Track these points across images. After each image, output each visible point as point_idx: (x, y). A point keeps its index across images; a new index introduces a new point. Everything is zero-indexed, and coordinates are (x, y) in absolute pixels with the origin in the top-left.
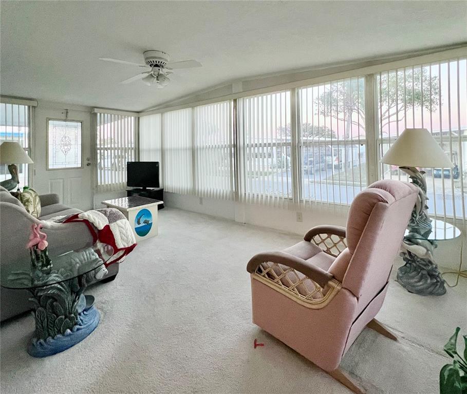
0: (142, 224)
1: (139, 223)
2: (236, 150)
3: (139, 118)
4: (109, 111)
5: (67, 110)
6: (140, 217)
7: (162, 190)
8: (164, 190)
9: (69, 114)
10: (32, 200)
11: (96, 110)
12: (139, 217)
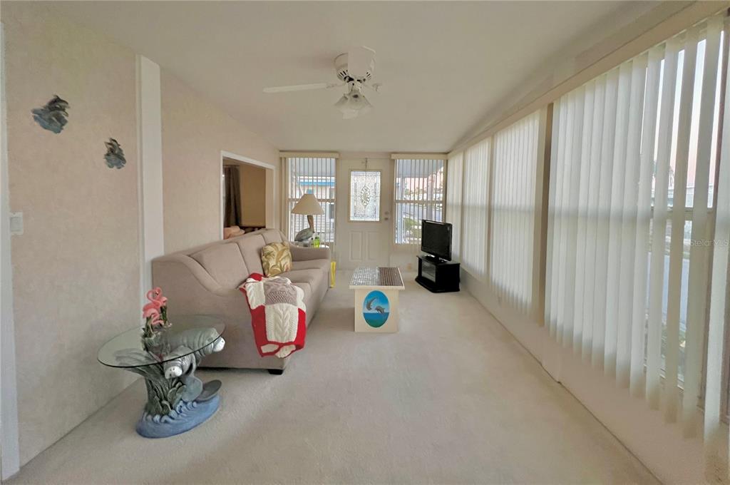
0: (374, 311)
1: (369, 308)
2: (543, 216)
3: (447, 161)
4: (417, 155)
5: (366, 159)
6: (372, 301)
7: (457, 266)
8: (462, 266)
9: (368, 162)
10: (276, 254)
11: (393, 157)
12: (369, 300)
